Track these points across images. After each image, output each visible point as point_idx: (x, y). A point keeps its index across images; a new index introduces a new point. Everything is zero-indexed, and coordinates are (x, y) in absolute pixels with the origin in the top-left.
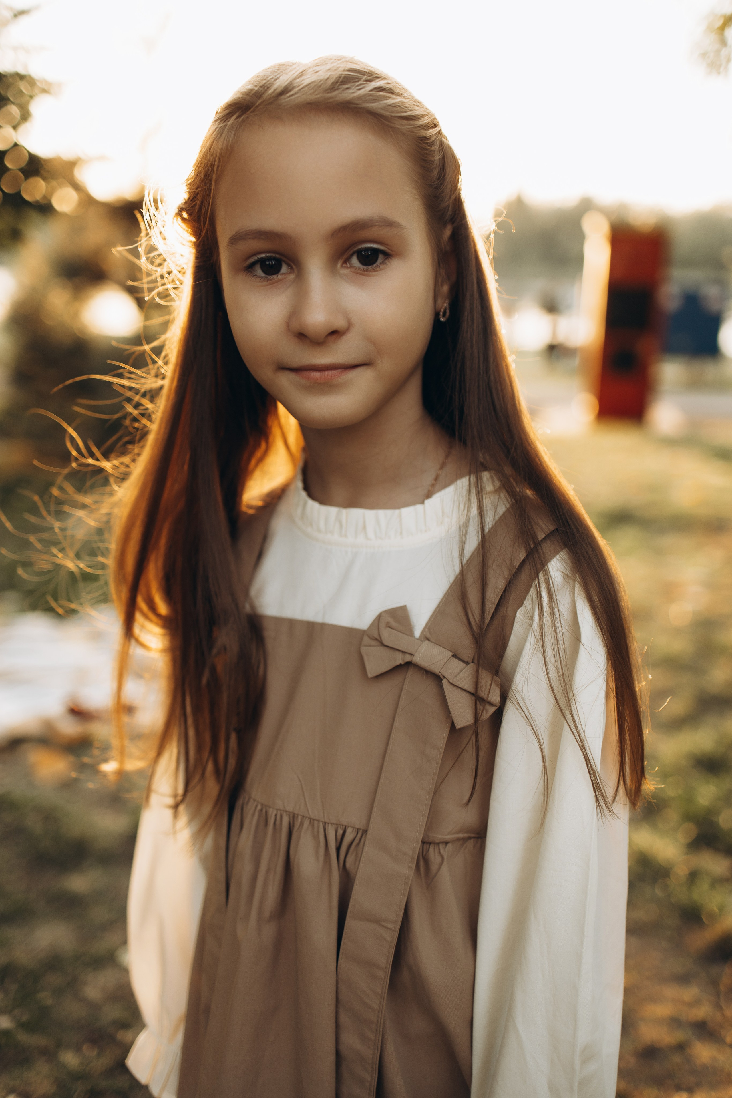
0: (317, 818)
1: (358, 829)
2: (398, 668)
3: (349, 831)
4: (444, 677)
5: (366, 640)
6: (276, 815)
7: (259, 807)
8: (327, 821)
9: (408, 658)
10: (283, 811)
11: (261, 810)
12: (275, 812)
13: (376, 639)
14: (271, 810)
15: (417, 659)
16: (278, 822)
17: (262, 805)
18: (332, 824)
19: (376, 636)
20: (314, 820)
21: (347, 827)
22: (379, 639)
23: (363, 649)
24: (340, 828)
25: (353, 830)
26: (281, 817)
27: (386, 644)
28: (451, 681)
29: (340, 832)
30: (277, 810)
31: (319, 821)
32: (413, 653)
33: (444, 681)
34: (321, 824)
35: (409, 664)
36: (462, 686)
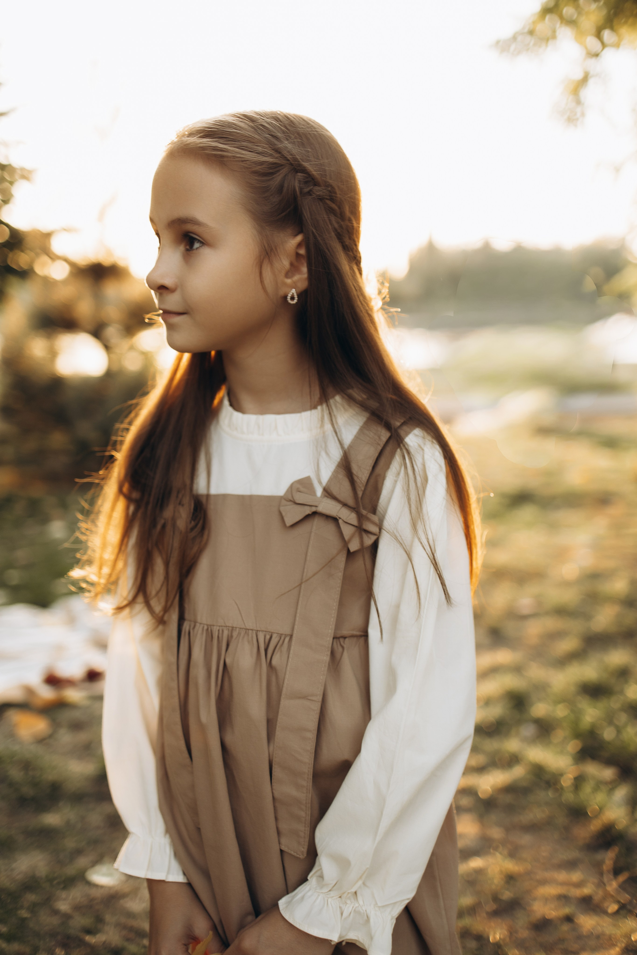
0: (251, 628)
1: (281, 634)
2: (307, 517)
3: (274, 636)
4: (340, 518)
5: (284, 502)
6: (219, 630)
7: (206, 627)
8: (259, 629)
9: (314, 509)
10: (224, 626)
11: (207, 629)
12: (218, 628)
13: (291, 501)
14: (215, 627)
15: (320, 509)
16: (220, 636)
17: (207, 625)
18: (262, 631)
19: (290, 498)
20: (248, 630)
21: (273, 634)
22: (292, 499)
23: (282, 509)
24: (268, 634)
25: (277, 635)
26: (223, 631)
27: (298, 502)
28: (345, 521)
29: (268, 637)
30: (220, 626)
31: (252, 630)
32: (317, 505)
33: (340, 521)
34: (254, 632)
35: (315, 513)
36: (352, 523)
